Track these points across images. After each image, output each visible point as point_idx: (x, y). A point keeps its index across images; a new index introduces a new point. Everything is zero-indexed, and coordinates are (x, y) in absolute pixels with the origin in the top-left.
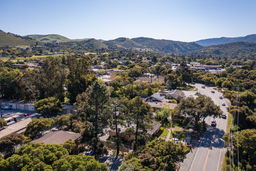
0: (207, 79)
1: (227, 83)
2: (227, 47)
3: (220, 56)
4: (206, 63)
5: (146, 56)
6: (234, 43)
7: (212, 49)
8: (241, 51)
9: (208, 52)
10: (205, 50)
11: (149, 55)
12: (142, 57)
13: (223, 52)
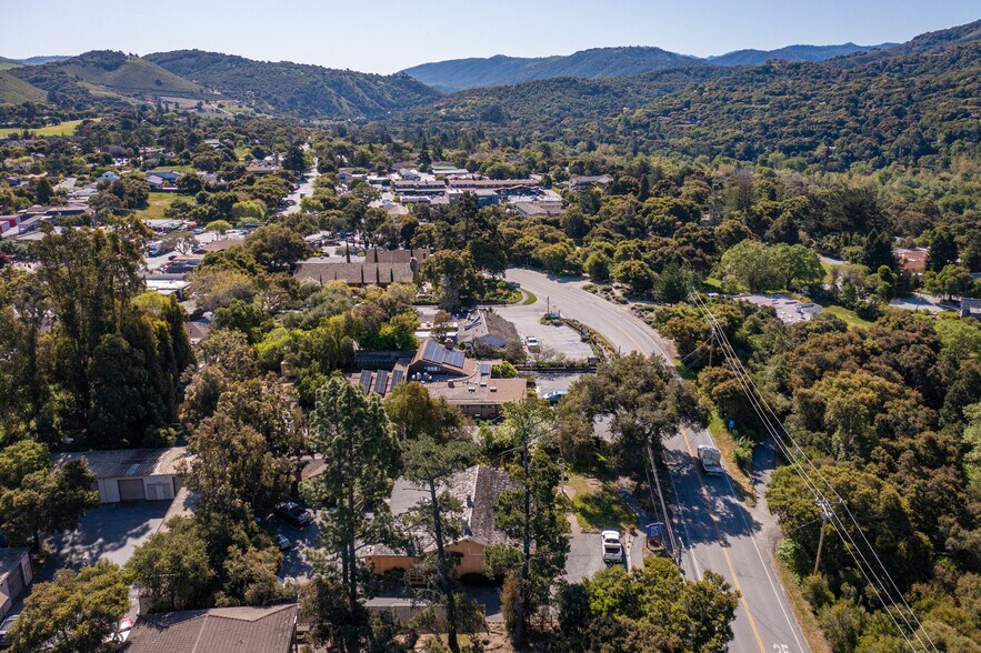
0: (554, 253)
1: (630, 268)
2: (522, 96)
3: (505, 129)
4: (488, 169)
5: (246, 141)
6: (546, 83)
7: (474, 102)
8: (569, 110)
9: (461, 116)
10: (452, 107)
11: (253, 137)
12: (231, 147)
13: (512, 113)
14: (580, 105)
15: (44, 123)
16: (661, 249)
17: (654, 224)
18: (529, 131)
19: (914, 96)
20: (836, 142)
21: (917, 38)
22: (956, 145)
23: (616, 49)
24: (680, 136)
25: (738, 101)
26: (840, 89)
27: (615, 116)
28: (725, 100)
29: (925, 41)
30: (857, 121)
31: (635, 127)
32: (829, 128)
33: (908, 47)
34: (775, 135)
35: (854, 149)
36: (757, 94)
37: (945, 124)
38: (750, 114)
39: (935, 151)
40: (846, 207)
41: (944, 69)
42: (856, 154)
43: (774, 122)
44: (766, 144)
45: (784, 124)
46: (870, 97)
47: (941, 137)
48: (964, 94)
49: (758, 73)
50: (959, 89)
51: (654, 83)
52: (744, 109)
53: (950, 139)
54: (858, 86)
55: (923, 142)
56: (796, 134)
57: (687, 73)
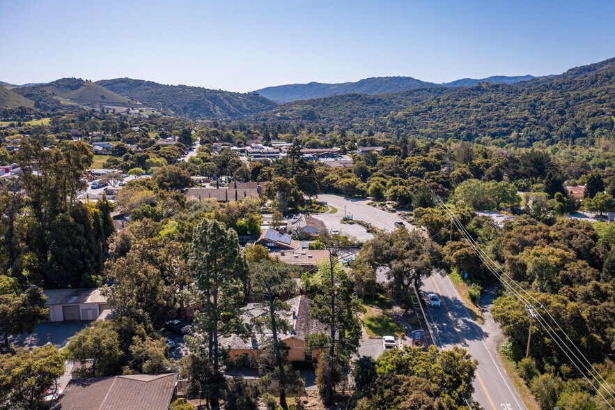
0: (349, 183)
1: (397, 190)
2: (328, 105)
3: (317, 124)
4: (306, 143)
5: (156, 128)
6: (342, 97)
7: (298, 109)
8: (357, 113)
9: (290, 117)
10: (284, 111)
11: (160, 126)
12: (147, 131)
13: (321, 115)
14: (363, 110)
15: (31, 119)
16: (416, 184)
17: (412, 172)
18: (332, 125)
19: (570, 103)
20: (523, 130)
21: (570, 70)
22: (598, 131)
23: (385, 78)
24: (426, 128)
25: (461, 106)
26: (524, 99)
27: (385, 116)
28: (453, 106)
29: (575, 72)
30: (536, 117)
31: (398, 122)
32: (519, 122)
33: (564, 76)
34: (485, 126)
35: (535, 135)
36: (473, 102)
37: (590, 119)
38: (469, 114)
39: (585, 135)
40: (532, 161)
41: (587, 88)
42: (536, 138)
43: (484, 118)
44: (480, 132)
45: (491, 120)
46: (543, 103)
47: (588, 127)
48: (601, 101)
49: (474, 90)
50: (597, 98)
51: (410, 97)
52: (465, 111)
53: (594, 128)
54: (535, 97)
55: (577, 130)
56: (498, 126)
57: (430, 91)
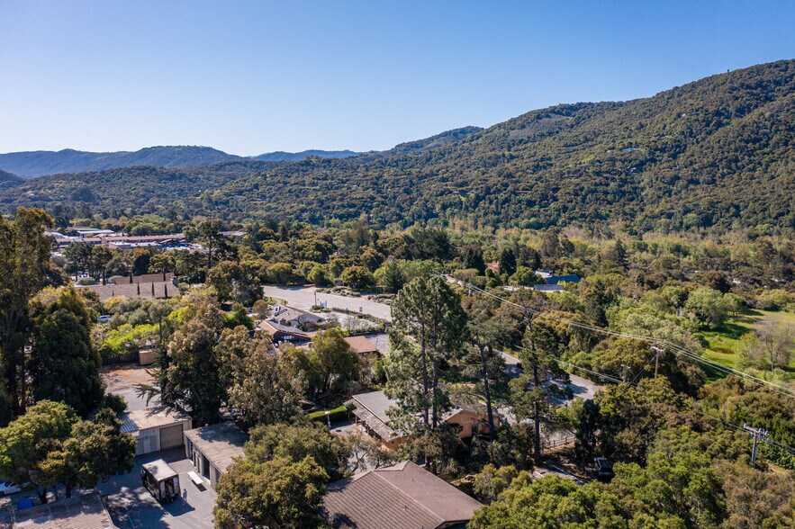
2: (107, 181)
4: (134, 229)
6: (129, 171)
7: (61, 185)
8: (153, 192)
9: (50, 197)
10: (40, 189)
13: (100, 194)
14: (161, 188)
19: (414, 181)
20: (372, 211)
21: (398, 146)
22: (448, 211)
23: (177, 147)
24: (256, 210)
25: (295, 184)
26: (365, 176)
27: (198, 195)
28: (285, 183)
29: (403, 148)
30: (382, 197)
31: (217, 204)
32: (365, 201)
33: (393, 152)
34: (329, 207)
35: (386, 216)
36: (308, 179)
37: (439, 198)
38: (306, 193)
39: (436, 216)
41: (423, 165)
42: (387, 219)
43: (326, 198)
44: (325, 213)
45: (334, 200)
46: (385, 182)
47: (438, 207)
48: (444, 180)
49: (302, 165)
50: (440, 176)
51: (220, 172)
52: (301, 190)
53: (444, 207)
54: (376, 174)
55: (427, 210)
56: (344, 206)
57: (245, 165)
